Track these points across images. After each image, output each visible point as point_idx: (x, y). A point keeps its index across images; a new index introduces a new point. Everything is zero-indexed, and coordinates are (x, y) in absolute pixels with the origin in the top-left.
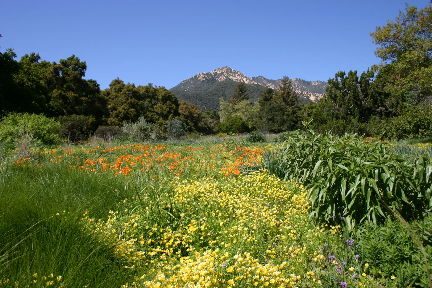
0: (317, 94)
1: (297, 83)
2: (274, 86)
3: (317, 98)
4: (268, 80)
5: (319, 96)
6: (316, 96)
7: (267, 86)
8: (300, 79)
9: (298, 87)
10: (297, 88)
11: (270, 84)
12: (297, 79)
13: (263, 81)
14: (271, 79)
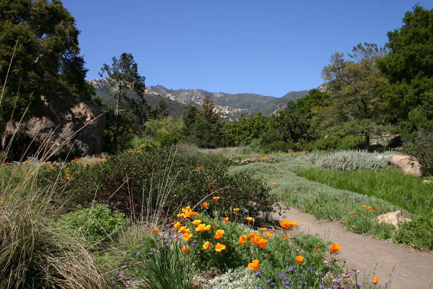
0: (221, 107)
1: (198, 94)
2: (174, 96)
3: (221, 111)
4: (168, 90)
5: (222, 109)
6: (219, 109)
7: (167, 96)
8: (201, 90)
9: (200, 98)
10: (198, 99)
11: (170, 95)
12: (199, 90)
13: (163, 91)
14: (171, 89)
